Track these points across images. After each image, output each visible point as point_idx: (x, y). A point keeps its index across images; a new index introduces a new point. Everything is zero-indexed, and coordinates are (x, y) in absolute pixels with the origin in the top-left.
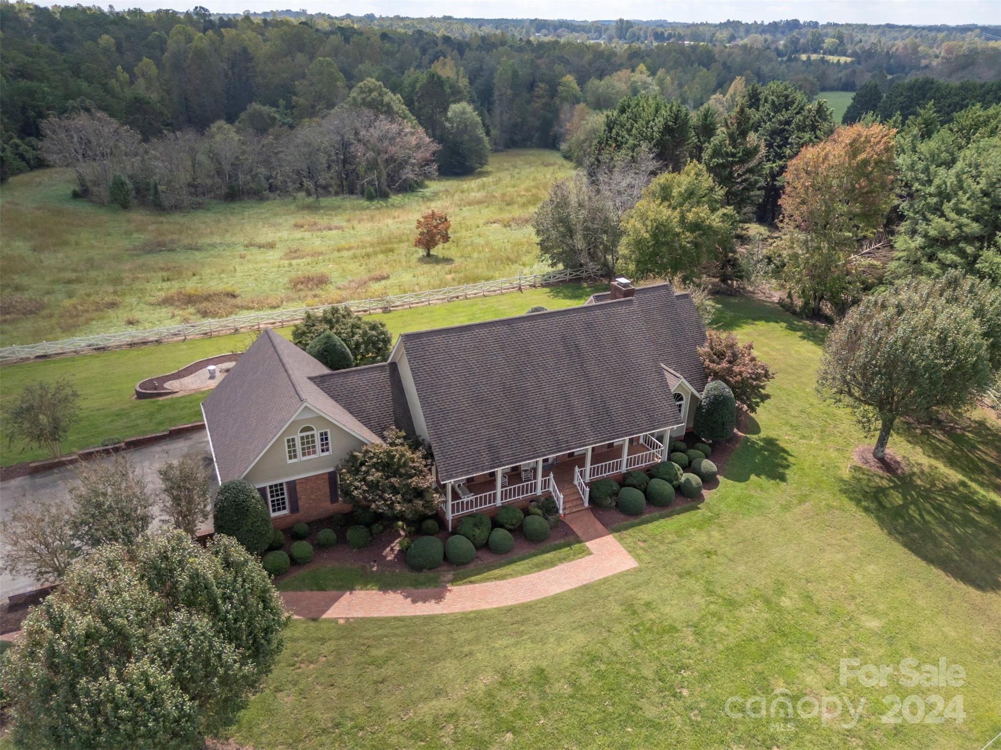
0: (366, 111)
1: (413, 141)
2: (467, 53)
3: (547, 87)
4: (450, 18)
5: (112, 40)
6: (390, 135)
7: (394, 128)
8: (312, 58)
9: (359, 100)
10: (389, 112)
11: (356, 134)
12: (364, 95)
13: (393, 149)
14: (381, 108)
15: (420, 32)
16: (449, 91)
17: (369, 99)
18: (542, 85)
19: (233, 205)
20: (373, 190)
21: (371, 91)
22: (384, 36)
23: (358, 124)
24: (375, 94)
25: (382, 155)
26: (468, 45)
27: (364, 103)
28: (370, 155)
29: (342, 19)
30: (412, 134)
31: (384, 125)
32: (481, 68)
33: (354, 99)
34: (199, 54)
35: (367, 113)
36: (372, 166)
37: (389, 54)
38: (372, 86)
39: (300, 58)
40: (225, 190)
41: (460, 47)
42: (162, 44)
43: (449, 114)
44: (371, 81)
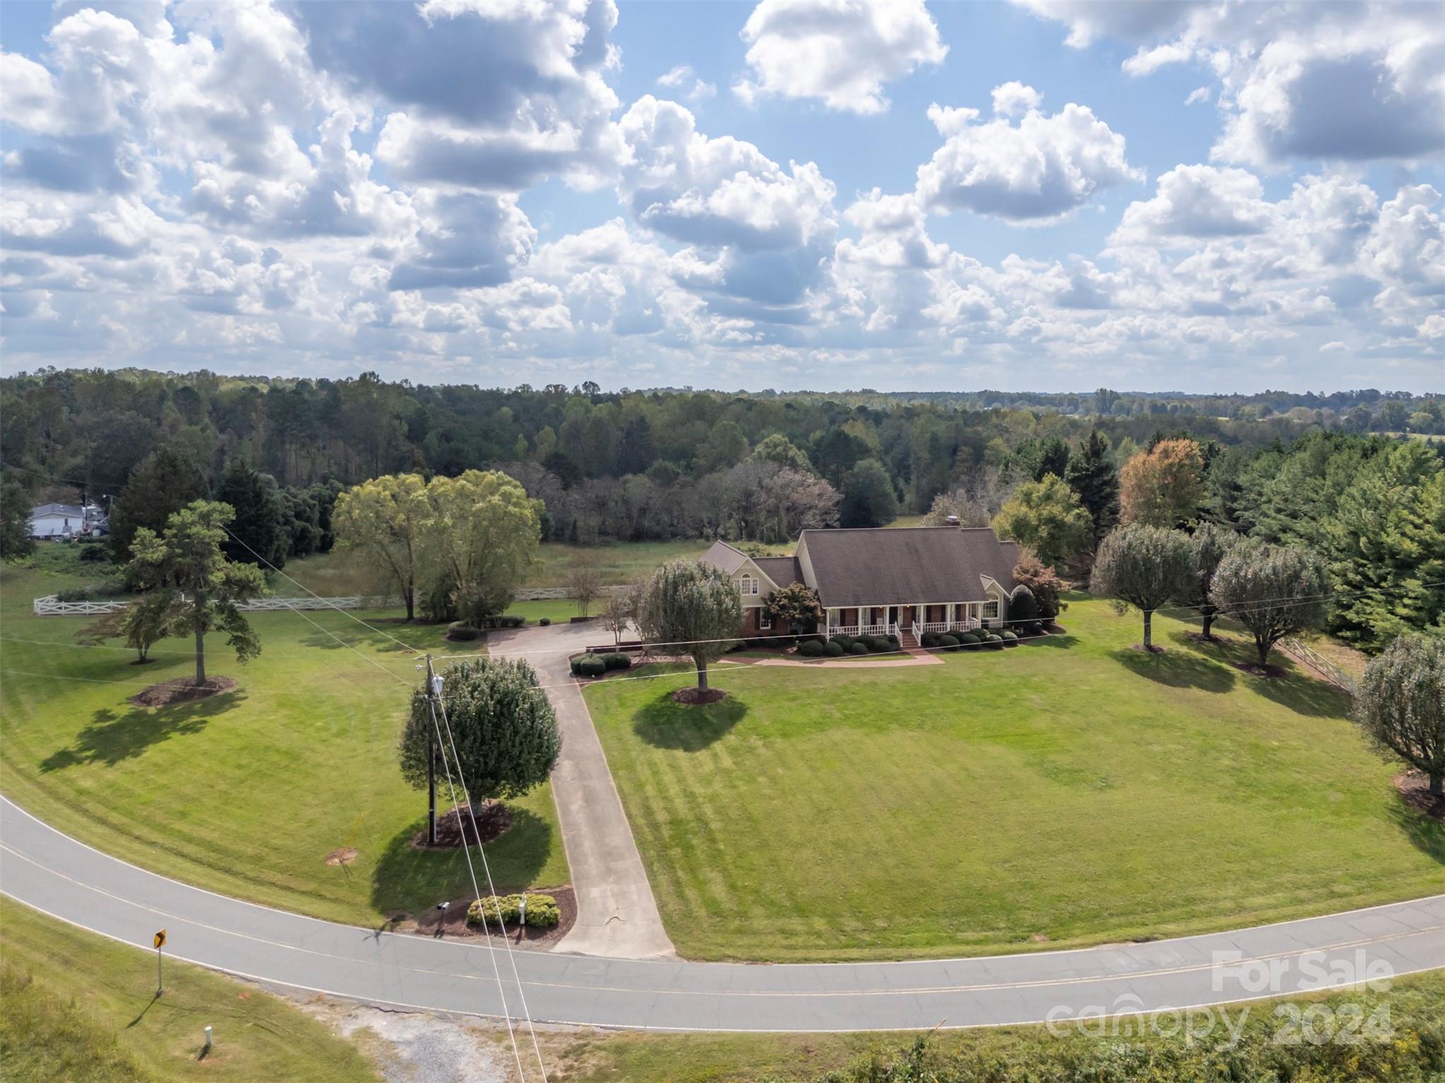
0: (770, 462)
1: (816, 490)
2: (885, 422)
3: (972, 451)
4: (871, 392)
5: (511, 412)
6: (792, 485)
7: (798, 477)
8: (711, 425)
9: (764, 454)
10: (794, 465)
11: (760, 483)
12: (769, 450)
13: (795, 496)
14: (783, 460)
15: (831, 405)
16: (855, 448)
17: (773, 453)
18: (966, 449)
19: (637, 545)
20: (772, 535)
21: (776, 446)
22: (789, 406)
23: (761, 475)
24: (779, 449)
25: (784, 502)
26: (887, 415)
27: (769, 456)
28: (772, 501)
29: (736, 394)
30: (815, 484)
31: (787, 475)
32: (899, 435)
33: (759, 452)
34: (598, 423)
35: (772, 465)
36: (773, 512)
37: (794, 421)
38: (778, 442)
39: (700, 425)
40: (629, 532)
41: (877, 418)
42: (557, 413)
43: (856, 470)
44: (777, 437)
